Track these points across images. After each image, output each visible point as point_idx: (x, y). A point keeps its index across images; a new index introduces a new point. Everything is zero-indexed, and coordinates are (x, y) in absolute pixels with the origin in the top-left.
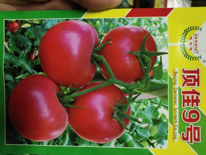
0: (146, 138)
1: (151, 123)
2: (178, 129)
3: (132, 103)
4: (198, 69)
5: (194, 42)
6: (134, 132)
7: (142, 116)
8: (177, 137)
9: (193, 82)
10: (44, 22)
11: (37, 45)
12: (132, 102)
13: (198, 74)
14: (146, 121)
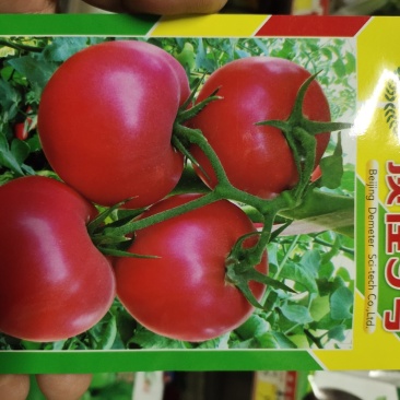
0: (302, 326)
1: (314, 291)
2: (376, 302)
3: (271, 245)
6: (275, 312)
7: (294, 274)
8: (374, 321)
10: (50, 43)
11: (35, 103)
12: (271, 243)
14: (303, 285)
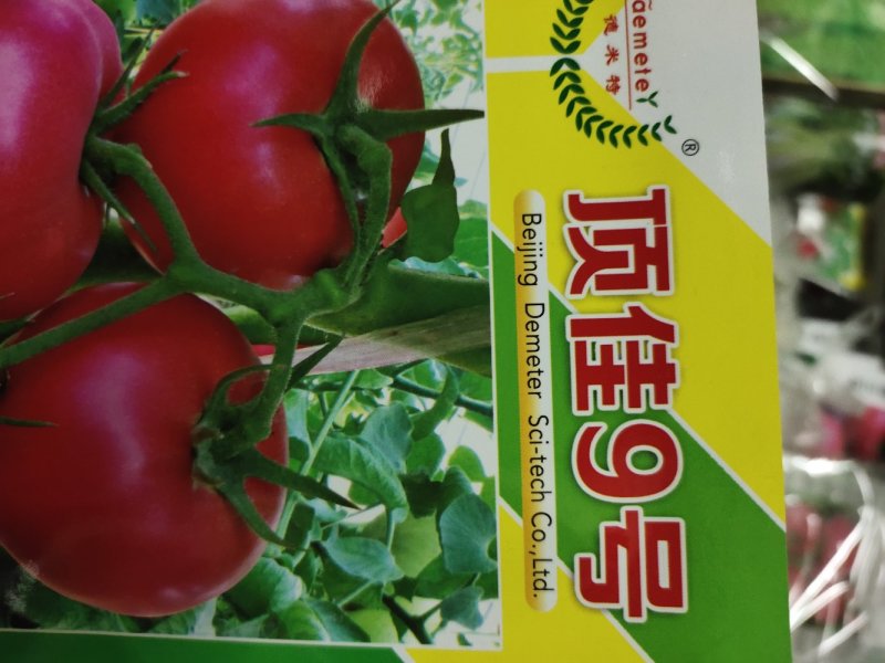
2: (552, 533)
3: (294, 394)
4: (659, 194)
5: (632, 45)
6: (312, 554)
7: (348, 464)
9: (631, 269)
12: (293, 390)
13: (656, 223)
